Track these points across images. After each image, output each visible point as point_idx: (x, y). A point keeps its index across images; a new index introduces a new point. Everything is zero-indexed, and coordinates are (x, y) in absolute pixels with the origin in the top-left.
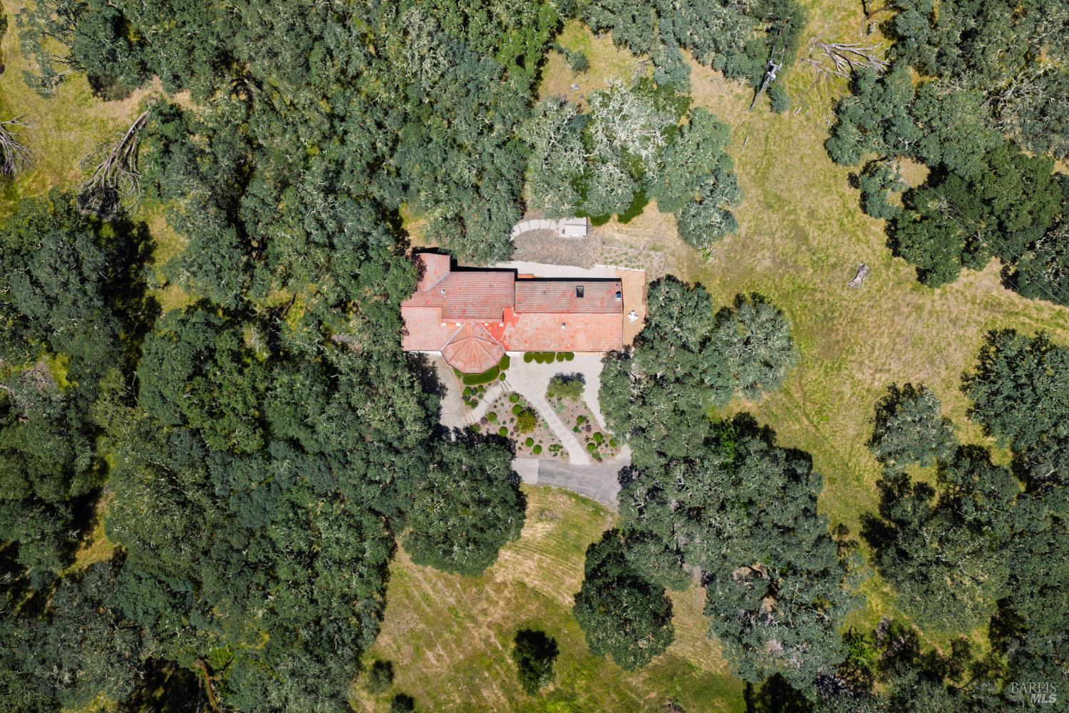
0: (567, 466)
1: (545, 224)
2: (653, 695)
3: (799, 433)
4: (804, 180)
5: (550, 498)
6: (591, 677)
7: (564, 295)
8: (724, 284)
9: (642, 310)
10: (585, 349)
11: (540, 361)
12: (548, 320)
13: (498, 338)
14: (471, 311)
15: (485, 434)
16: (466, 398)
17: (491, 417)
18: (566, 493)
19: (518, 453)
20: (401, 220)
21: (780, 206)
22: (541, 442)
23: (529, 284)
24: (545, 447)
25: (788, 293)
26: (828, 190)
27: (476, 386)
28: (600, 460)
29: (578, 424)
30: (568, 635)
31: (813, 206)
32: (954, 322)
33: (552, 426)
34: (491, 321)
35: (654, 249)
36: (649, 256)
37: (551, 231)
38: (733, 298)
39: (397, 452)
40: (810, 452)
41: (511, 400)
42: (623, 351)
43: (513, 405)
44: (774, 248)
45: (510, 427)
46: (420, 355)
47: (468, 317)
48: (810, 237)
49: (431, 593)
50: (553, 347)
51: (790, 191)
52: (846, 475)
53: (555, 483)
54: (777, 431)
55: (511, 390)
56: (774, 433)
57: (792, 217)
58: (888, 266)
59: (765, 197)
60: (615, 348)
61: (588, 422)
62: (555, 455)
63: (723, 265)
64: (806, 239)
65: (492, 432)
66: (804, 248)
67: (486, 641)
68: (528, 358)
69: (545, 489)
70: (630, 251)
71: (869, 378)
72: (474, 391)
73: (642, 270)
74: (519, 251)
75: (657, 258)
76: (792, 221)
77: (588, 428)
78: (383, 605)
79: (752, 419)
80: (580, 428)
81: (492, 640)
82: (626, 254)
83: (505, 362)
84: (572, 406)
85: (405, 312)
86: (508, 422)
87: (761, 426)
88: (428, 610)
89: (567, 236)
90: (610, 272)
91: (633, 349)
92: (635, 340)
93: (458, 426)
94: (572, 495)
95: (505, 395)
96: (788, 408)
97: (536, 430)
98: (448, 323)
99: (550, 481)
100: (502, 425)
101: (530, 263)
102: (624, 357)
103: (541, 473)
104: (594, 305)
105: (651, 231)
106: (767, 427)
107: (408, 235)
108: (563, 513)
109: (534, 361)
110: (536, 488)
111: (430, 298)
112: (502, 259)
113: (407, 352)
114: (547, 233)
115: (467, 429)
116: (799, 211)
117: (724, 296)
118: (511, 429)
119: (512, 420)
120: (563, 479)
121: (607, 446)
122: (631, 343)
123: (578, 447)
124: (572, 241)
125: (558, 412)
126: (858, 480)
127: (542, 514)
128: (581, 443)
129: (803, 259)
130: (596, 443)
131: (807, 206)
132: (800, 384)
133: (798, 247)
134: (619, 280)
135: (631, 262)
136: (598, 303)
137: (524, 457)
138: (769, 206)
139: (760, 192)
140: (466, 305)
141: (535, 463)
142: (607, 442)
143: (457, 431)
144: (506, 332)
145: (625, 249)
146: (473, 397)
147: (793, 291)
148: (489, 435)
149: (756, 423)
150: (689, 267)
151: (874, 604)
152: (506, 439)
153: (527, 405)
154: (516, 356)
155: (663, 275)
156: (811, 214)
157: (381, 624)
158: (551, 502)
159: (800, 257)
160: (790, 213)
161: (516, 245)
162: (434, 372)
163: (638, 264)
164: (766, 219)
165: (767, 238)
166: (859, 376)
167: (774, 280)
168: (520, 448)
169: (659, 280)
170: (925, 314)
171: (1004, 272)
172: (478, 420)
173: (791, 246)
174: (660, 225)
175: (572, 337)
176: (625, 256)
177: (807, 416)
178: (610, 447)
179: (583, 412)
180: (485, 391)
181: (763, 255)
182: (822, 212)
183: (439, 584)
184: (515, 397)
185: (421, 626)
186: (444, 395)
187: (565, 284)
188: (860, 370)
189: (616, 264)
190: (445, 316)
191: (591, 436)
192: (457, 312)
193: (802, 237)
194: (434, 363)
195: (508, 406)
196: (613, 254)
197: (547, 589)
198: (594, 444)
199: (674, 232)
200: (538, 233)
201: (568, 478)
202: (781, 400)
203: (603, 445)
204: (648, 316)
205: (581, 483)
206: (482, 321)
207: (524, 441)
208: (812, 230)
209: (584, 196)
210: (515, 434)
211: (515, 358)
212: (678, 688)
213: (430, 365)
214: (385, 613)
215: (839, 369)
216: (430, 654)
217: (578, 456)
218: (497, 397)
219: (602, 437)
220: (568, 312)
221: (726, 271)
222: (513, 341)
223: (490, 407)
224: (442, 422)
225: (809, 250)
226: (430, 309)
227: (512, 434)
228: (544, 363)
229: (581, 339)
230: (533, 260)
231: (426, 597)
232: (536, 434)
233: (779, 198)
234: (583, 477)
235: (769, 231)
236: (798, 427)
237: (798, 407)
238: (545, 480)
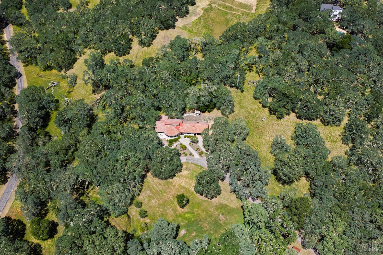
0: (194, 158)
1: (190, 114)
2: (216, 213)
4: (249, 103)
5: (189, 165)
6: (198, 208)
12: (190, 126)
16: (169, 145)
18: (193, 164)
19: (181, 156)
24: (188, 154)
26: (255, 104)
28: (202, 157)
29: (197, 150)
30: (192, 198)
32: (287, 126)
33: (190, 150)
45: (180, 150)
49: (155, 186)
50: (191, 132)
51: (246, 105)
52: (266, 159)
53: (190, 162)
55: (180, 143)
58: (270, 117)
59: (241, 107)
61: (199, 149)
62: (191, 156)
67: (169, 198)
69: (188, 163)
71: (269, 139)
72: (171, 144)
76: (247, 110)
77: (200, 151)
78: (141, 189)
81: (171, 198)
82: (209, 118)
84: (195, 146)
85: (156, 124)
88: (154, 190)
94: (194, 164)
97: (186, 151)
100: (178, 150)
103: (186, 159)
105: (215, 114)
108: (192, 168)
109: (186, 138)
110: (185, 163)
114: (191, 116)
116: (248, 108)
120: (192, 161)
121: (204, 154)
123: (197, 154)
124: (197, 117)
125: (192, 147)
126: (269, 160)
127: (187, 169)
129: (250, 117)
131: (250, 107)
132: (252, 141)
135: (210, 120)
137: (183, 156)
139: (239, 106)
141: (186, 158)
144: (180, 128)
151: (277, 189)
153: (184, 146)
156: (251, 109)
157: (140, 194)
159: (249, 116)
161: (184, 118)
163: (212, 120)
164: (241, 110)
165: (242, 114)
166: (266, 138)
170: (280, 125)
171: (296, 116)
173: (247, 115)
174: (217, 113)
175: (196, 130)
177: (254, 147)
179: (198, 147)
180: (174, 144)
182: (254, 108)
183: (158, 185)
185: (151, 194)
188: (266, 137)
190: (165, 124)
192: (168, 123)
193: (250, 113)
195: (180, 146)
196: (206, 119)
197: (187, 186)
198: (201, 154)
199: (221, 114)
200: (189, 116)
201: (194, 161)
207: (183, 153)
208: (252, 112)
210: (181, 152)
211: (182, 137)
212: (223, 211)
214: (142, 191)
215: (261, 137)
216: (153, 201)
217: (196, 156)
218: (177, 145)
219: (203, 152)
220: (195, 124)
222: (182, 130)
223: (175, 147)
225: (251, 115)
226: (162, 123)
229: (198, 130)
231: (153, 188)
233: (244, 107)
234: (198, 161)
235: (242, 112)
237: (252, 145)
238: (188, 161)
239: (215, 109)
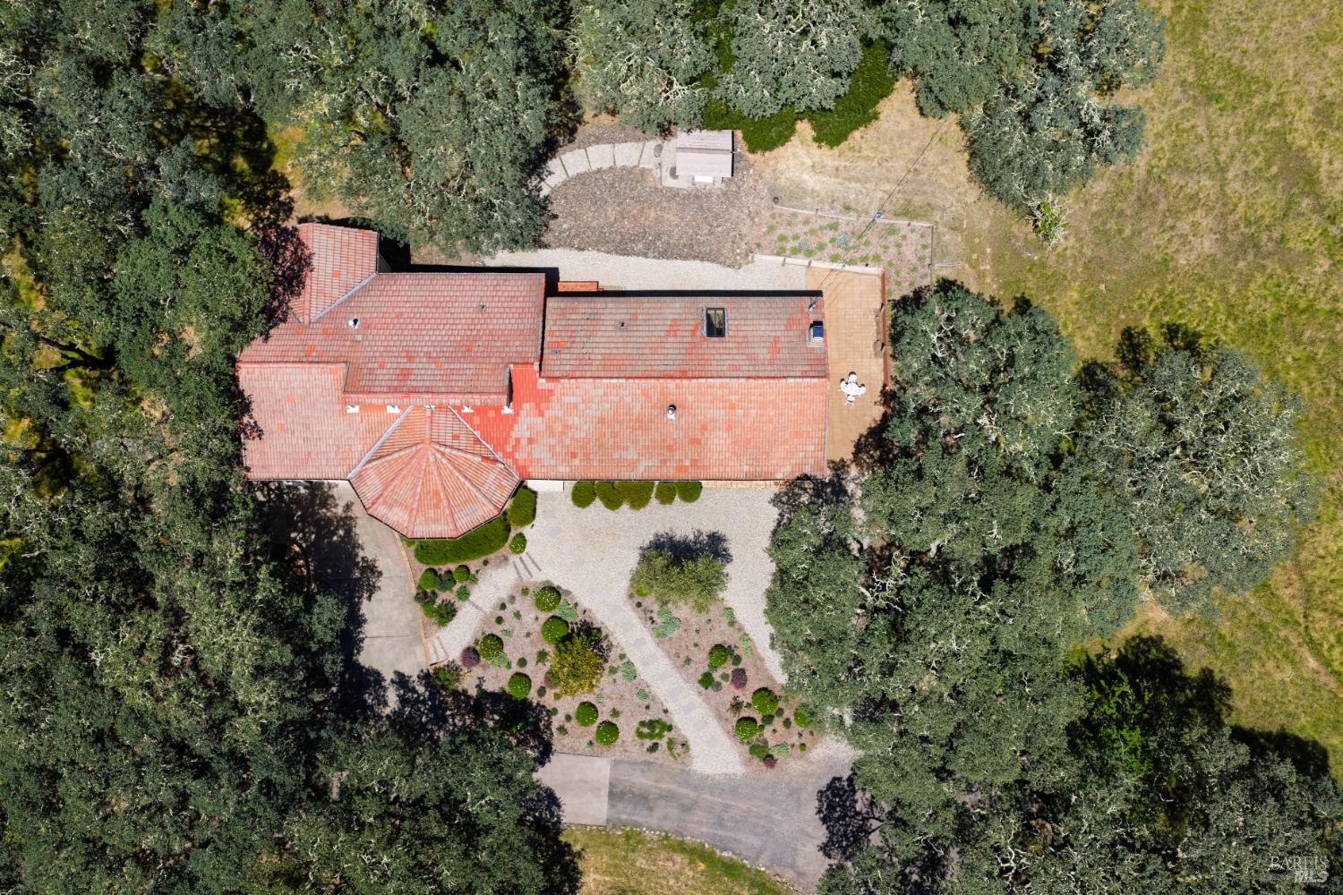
0: (686, 777)
1: (628, 154)
3: (1292, 691)
4: (1305, 24)
5: (641, 862)
7: (672, 331)
8: (1091, 302)
9: (874, 370)
10: (729, 473)
11: (612, 503)
12: (631, 394)
13: (500, 446)
14: (425, 372)
15: (473, 692)
16: (424, 598)
17: (487, 647)
18: (682, 848)
19: (558, 742)
20: (272, 150)
21: (1240, 95)
22: (615, 713)
23: (582, 305)
24: (627, 726)
25: (1263, 323)
27: (453, 567)
28: (769, 760)
29: (713, 667)
31: (1329, 92)
33: (645, 673)
34: (477, 400)
35: (906, 212)
36: (892, 230)
37: (643, 172)
38: (1114, 337)
39: (202, 770)
40: (1322, 741)
41: (540, 604)
42: (827, 475)
43: (544, 616)
44: (1225, 205)
45: (537, 673)
46: (314, 486)
47: (415, 391)
48: (1323, 175)
50: (642, 469)
51: (1267, 54)
53: (652, 822)
54: (1233, 684)
55: (539, 578)
56: (1227, 691)
57: (1273, 123)
59: (1201, 72)
60: (808, 470)
61: (737, 659)
62: (654, 748)
63: (1088, 252)
64: (1311, 180)
65: (491, 686)
66: (1306, 203)
68: (584, 494)
69: (628, 837)
70: (843, 219)
72: (447, 581)
73: (875, 270)
74: (562, 225)
75: (914, 237)
76: (1274, 132)
77: (739, 678)
79: (1169, 653)
80: (716, 676)
82: (834, 226)
83: (524, 502)
84: (696, 620)
85: (251, 377)
86: (532, 660)
87: (1193, 671)
89: (680, 184)
90: (795, 275)
91: (854, 471)
92: (859, 448)
93: (406, 671)
94: (696, 854)
95: (525, 591)
96: (1262, 626)
97: (605, 682)
98: (364, 407)
99: (640, 817)
100: (515, 668)
101: (592, 254)
102: (831, 491)
103: (615, 795)
104: (752, 358)
105: (899, 167)
106: (1207, 674)
107: (288, 187)
109: (598, 503)
110: (602, 835)
111: (317, 341)
112: (515, 243)
113: (265, 484)
114: (634, 176)
115: (426, 677)
116: (1292, 108)
117: (1090, 332)
118: (538, 680)
119: (542, 656)
120: (674, 812)
121: (787, 723)
122: (848, 456)
123: (714, 728)
124: (697, 197)
125: (660, 636)
128: (719, 717)
130: (758, 717)
131: (1314, 93)
132: (1297, 564)
133: (1290, 204)
134: (818, 293)
135: (848, 248)
136: (763, 353)
137: (575, 752)
138: (1210, 96)
139: (1185, 59)
140: (410, 359)
141: (600, 768)
142: (788, 713)
143: (402, 681)
144: (521, 430)
145: (831, 215)
146: (443, 596)
147: (1278, 319)
148: (484, 694)
149: (1178, 665)
150: (997, 259)
152: (526, 704)
153: (581, 617)
154: (551, 491)
155: (929, 281)
156: (1326, 113)
158: (642, 872)
159: (1293, 227)
160: (1267, 111)
161: (554, 208)
162: (349, 531)
163: (863, 252)
164: (1201, 130)
165: (1206, 182)
167: (1224, 290)
168: (562, 730)
169: (918, 294)
172: (455, 654)
173: (1268, 200)
174: (922, 151)
175: (695, 442)
176: (830, 234)
177: (1314, 647)
178: (796, 728)
179: (723, 635)
180: (474, 580)
181: (1194, 224)
184: (552, 593)
186: (372, 590)
187: (678, 302)
189: (809, 254)
190: (352, 387)
191: (746, 696)
192: (384, 376)
193: (1302, 176)
194: (348, 507)
195: (533, 618)
196: (800, 229)
198: (755, 719)
199: (959, 168)
200: (608, 178)
201: (686, 809)
202: (1244, 604)
203: (778, 723)
204: (891, 387)
205: (720, 823)
206: (454, 400)
207: (572, 711)
208: (1326, 155)
209: (725, 57)
210: (550, 693)
211: (551, 496)
213: (339, 511)
217: (711, 745)
218: (504, 595)
219: (775, 700)
220: (684, 376)
221: (1094, 267)
222: (540, 452)
223: (486, 620)
224: (366, 658)
225: (1319, 209)
226: (315, 369)
227: (542, 692)
228: (625, 507)
229: (718, 442)
230: (597, 245)
232: (607, 692)
233: (1238, 75)
234: (727, 808)
235: (1211, 160)
236: (1288, 674)
237: (1290, 622)
238: (626, 813)
239: (903, 94)
